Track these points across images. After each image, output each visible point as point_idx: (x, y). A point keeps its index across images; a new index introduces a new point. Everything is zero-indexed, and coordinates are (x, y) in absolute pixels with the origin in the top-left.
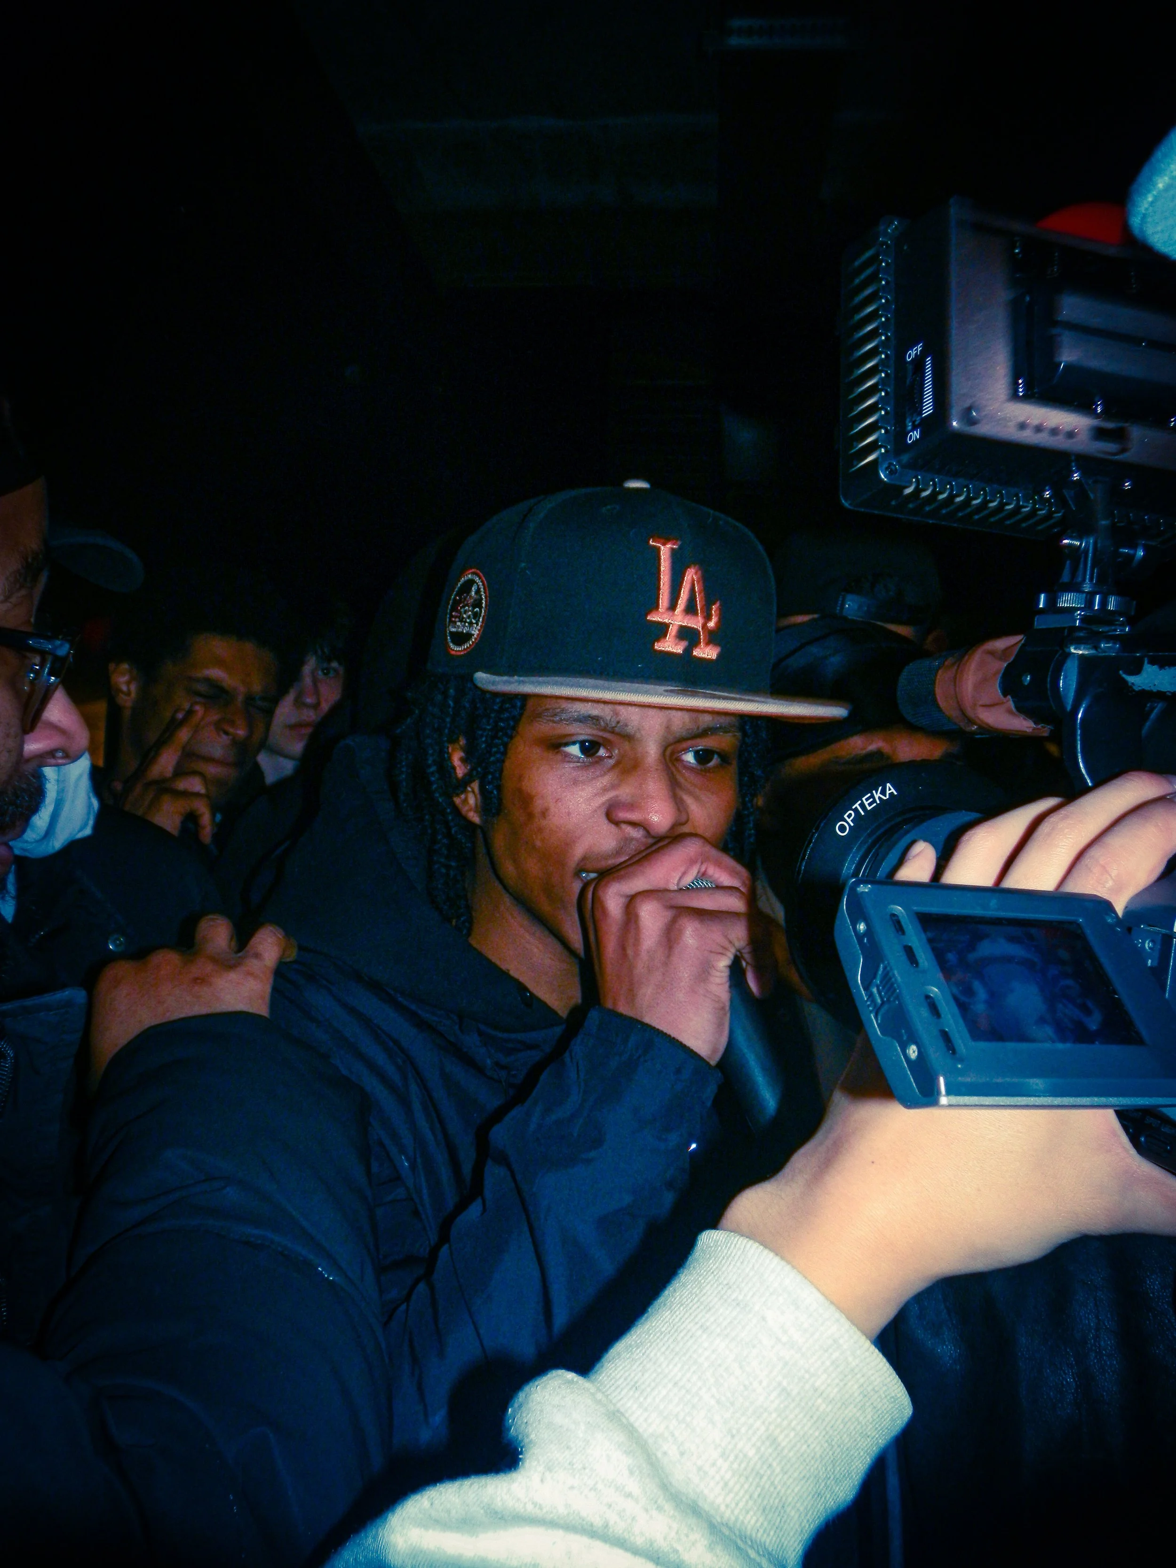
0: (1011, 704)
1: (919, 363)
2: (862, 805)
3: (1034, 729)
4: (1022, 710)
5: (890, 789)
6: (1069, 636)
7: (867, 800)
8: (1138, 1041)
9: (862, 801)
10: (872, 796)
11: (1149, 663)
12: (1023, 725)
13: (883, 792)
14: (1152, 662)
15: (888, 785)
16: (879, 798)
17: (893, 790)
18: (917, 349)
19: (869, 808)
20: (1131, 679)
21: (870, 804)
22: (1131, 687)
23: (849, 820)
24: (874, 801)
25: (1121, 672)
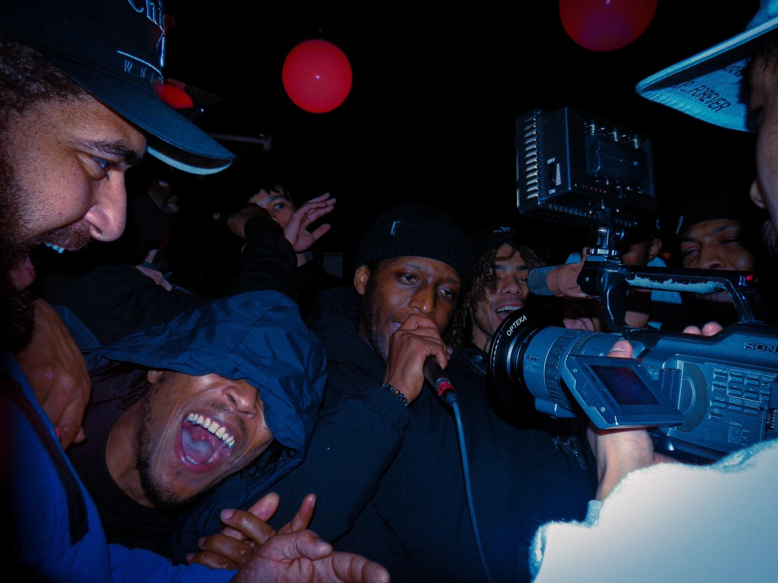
0: (579, 288)
1: (553, 165)
2: (516, 324)
3: (586, 297)
4: (583, 290)
5: (524, 318)
6: (604, 265)
7: (517, 322)
8: (657, 403)
9: (516, 322)
10: (519, 321)
11: (638, 276)
12: (583, 295)
13: (522, 319)
14: (639, 276)
15: (524, 316)
16: (521, 321)
17: (525, 318)
18: (552, 160)
19: (518, 325)
20: (629, 281)
21: (518, 324)
22: (629, 284)
23: (511, 330)
24: (520, 322)
25: (626, 279)
